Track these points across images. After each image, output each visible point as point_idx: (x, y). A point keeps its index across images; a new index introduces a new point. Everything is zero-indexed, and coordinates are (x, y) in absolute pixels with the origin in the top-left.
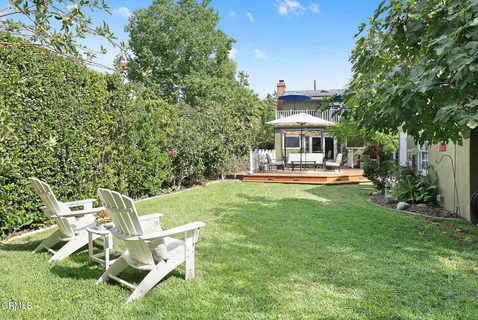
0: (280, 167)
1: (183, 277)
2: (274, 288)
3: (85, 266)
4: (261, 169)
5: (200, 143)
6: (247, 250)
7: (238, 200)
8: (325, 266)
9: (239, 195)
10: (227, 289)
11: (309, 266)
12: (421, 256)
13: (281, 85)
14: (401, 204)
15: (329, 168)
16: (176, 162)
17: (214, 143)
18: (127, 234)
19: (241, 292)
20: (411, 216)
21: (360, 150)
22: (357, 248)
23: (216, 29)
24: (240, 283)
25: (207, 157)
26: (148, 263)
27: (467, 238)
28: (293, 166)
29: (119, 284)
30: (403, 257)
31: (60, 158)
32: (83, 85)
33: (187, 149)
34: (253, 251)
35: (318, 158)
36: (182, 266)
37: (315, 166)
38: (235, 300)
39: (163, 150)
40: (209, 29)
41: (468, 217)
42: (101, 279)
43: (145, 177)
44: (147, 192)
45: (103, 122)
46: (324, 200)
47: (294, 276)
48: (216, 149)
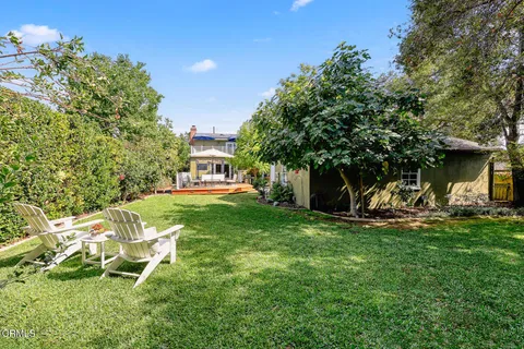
0: (196, 184)
1: (169, 262)
2: (230, 259)
3: (81, 269)
4: (184, 186)
5: (141, 168)
6: (202, 240)
7: (177, 208)
8: (251, 242)
9: (175, 204)
10: (202, 265)
11: (243, 243)
12: (296, 230)
13: (194, 129)
14: (276, 203)
15: (228, 183)
16: (122, 182)
17: (152, 168)
18: (130, 239)
19: (211, 264)
20: (282, 209)
21: (245, 172)
22: (265, 230)
23: (148, 86)
24: (208, 260)
25: (147, 179)
26: (144, 257)
27: (312, 218)
28: (205, 183)
29: (120, 275)
30: (288, 232)
31: (25, 185)
32: (48, 124)
33: (133, 173)
34: (206, 240)
35: (221, 177)
36: (169, 256)
37: (220, 183)
38: (211, 270)
39: (112, 174)
40: (143, 85)
41: (309, 207)
42: (103, 275)
43: (98, 197)
44: (99, 207)
45: (65, 154)
46: (232, 204)
47: (237, 251)
48: (154, 173)
